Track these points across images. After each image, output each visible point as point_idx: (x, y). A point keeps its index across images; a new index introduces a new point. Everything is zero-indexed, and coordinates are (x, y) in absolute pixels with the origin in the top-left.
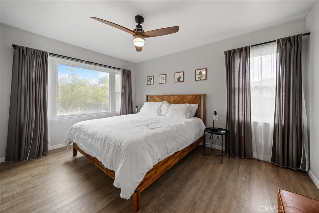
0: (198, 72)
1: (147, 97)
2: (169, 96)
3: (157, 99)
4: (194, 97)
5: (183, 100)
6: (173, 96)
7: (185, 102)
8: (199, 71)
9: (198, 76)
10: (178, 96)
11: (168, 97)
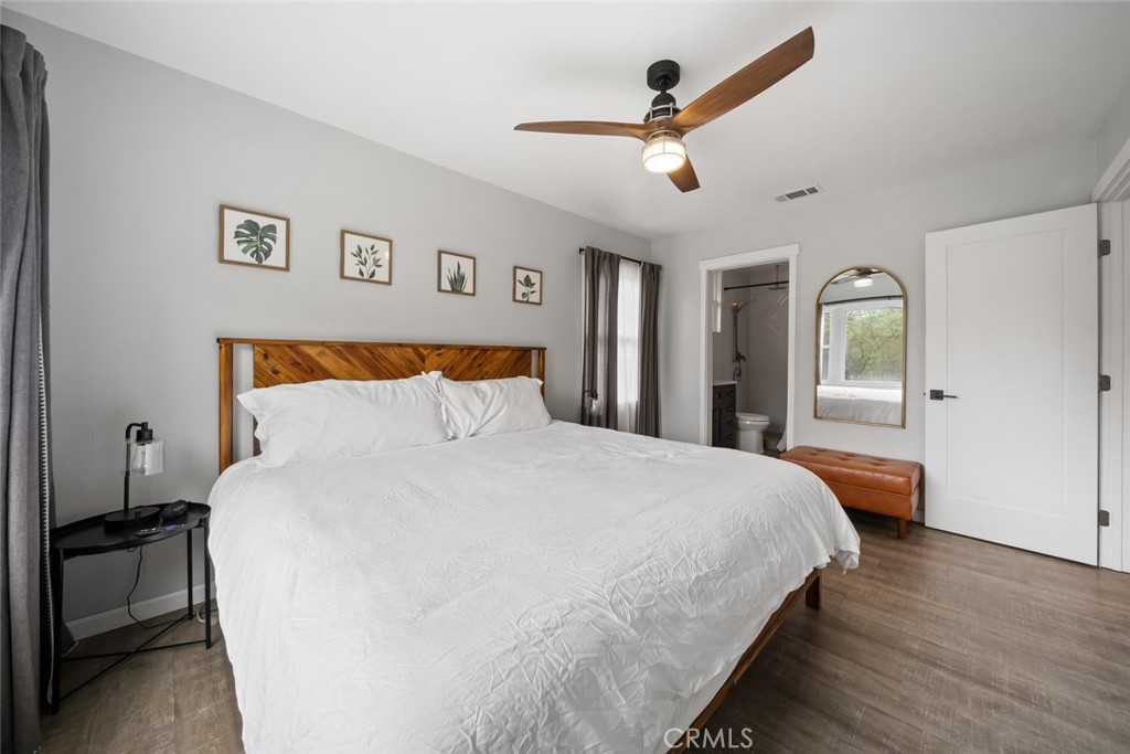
0: (521, 275)
1: (227, 346)
2: (415, 347)
3: (327, 361)
4: (518, 354)
5: (480, 365)
6: (439, 347)
7: (487, 373)
8: (526, 273)
9: (521, 289)
10: (462, 350)
11: (410, 350)
